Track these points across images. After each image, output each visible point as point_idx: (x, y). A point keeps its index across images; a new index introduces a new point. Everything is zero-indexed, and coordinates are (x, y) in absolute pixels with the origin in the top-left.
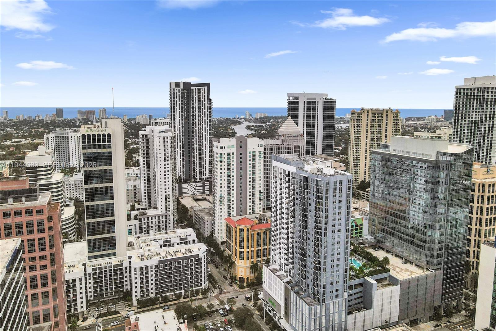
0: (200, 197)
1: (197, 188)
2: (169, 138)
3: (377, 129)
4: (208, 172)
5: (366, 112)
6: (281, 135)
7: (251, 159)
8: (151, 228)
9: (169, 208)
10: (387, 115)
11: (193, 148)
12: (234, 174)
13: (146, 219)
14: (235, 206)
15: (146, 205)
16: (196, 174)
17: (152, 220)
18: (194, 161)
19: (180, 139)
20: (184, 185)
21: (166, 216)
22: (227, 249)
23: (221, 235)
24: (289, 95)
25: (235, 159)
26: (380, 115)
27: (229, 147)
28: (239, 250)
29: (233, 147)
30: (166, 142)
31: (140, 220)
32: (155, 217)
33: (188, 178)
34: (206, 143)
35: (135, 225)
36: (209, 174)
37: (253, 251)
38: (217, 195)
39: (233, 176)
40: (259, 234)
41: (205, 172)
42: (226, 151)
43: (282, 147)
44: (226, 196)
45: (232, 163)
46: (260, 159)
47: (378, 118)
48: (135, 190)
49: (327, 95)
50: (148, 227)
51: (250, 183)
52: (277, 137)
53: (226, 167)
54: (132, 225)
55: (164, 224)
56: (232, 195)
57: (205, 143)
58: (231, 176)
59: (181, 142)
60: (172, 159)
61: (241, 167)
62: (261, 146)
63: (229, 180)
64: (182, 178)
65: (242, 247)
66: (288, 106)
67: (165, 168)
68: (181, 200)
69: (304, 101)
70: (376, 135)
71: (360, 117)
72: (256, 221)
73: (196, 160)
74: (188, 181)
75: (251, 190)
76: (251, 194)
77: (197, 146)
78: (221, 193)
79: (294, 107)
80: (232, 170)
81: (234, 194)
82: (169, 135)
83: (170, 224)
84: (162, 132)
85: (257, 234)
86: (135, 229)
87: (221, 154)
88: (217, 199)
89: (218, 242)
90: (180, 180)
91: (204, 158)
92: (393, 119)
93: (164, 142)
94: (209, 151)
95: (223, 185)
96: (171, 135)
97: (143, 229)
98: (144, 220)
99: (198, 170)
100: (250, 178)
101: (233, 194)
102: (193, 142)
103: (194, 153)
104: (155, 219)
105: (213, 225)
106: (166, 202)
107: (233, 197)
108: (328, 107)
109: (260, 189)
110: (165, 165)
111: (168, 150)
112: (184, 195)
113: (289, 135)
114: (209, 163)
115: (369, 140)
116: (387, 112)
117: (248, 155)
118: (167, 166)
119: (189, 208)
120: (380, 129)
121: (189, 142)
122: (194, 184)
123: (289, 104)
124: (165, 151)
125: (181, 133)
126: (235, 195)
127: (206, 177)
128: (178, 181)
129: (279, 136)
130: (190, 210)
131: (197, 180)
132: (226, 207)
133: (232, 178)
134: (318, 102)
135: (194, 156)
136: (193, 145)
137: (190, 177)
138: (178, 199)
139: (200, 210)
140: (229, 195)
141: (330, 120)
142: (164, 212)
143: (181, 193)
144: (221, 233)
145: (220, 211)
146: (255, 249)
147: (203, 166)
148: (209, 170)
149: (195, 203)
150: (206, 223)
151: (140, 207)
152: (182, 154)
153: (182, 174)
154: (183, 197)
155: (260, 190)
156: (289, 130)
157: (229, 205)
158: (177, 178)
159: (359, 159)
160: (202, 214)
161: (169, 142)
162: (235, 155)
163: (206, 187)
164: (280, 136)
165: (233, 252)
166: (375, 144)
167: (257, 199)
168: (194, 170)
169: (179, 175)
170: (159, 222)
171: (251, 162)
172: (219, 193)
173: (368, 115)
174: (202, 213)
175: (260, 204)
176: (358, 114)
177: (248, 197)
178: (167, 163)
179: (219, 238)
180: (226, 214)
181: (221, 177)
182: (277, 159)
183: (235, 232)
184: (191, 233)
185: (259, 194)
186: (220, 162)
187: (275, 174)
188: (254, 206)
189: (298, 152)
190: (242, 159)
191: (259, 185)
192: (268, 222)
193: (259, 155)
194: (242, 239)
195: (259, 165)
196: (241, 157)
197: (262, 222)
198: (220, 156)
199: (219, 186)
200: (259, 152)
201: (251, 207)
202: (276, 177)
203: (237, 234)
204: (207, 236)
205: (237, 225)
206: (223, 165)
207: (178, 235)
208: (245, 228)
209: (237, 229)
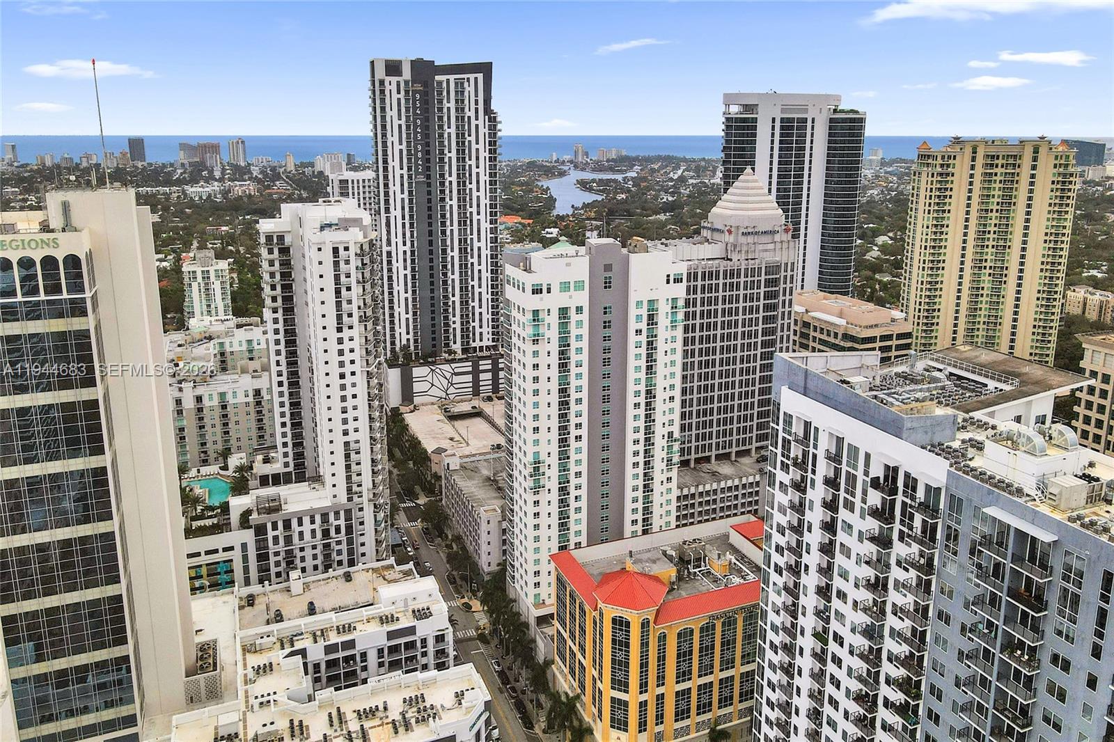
0: (465, 407)
1: (456, 379)
2: (353, 250)
3: (998, 204)
4: (487, 330)
5: (968, 151)
6: (720, 227)
7: (643, 326)
8: (299, 554)
9: (360, 486)
10: (1035, 159)
11: (444, 259)
12: (580, 381)
13: (280, 525)
14: (583, 493)
15: (286, 465)
16: (452, 337)
17: (301, 529)
18: (446, 297)
19: (404, 234)
20: (418, 372)
21: (348, 513)
22: (557, 658)
23: (537, 591)
24: (728, 99)
25: (585, 331)
26: (1011, 161)
27: (565, 287)
28: (609, 693)
29: (579, 285)
30: (342, 264)
31: (260, 530)
32: (312, 517)
33: (429, 349)
34: (482, 245)
35: (244, 546)
36: (491, 337)
37: (660, 698)
38: (521, 455)
39: (579, 389)
40: (685, 635)
41: (478, 330)
42: (553, 302)
43: (729, 268)
44: (554, 460)
45: (574, 344)
47: (1003, 170)
48: (259, 403)
49: (838, 98)
50: (289, 553)
51: (637, 412)
52: (705, 233)
53: (554, 360)
54: (231, 548)
55: (343, 536)
56: (573, 457)
57: (479, 245)
58: (572, 391)
59: (408, 243)
60: (363, 319)
61: (607, 355)
62: (678, 280)
63: (564, 404)
64: (412, 348)
65: (621, 684)
66: (723, 134)
67: (341, 353)
68: (409, 419)
69: (774, 119)
70: (994, 222)
71: (948, 166)
72: (668, 571)
73: (453, 296)
74: (429, 356)
75: (641, 436)
76: (641, 448)
77: (456, 253)
78: (536, 449)
79: (743, 135)
80: (574, 370)
81: (580, 453)
82: (354, 237)
83: (362, 535)
84: (330, 225)
85: (679, 635)
86: (245, 558)
87: (536, 313)
88: (521, 467)
89: (523, 610)
90: (407, 356)
91: (477, 290)
92: (1055, 171)
93: (336, 264)
94: (489, 268)
95: (543, 424)
96: (360, 238)
97: (272, 559)
98: (275, 527)
99: (458, 326)
100: (637, 394)
101: (578, 450)
102: (444, 241)
103: (445, 275)
104: (313, 522)
105: (506, 543)
106: (348, 467)
107: (578, 462)
108: (844, 135)
109: (671, 429)
110: (340, 341)
111: (349, 289)
112: (417, 400)
113: (750, 230)
114: (490, 304)
115: (972, 235)
116: (1036, 151)
117: (633, 312)
118: (347, 346)
119: (430, 452)
120: (1008, 202)
121: (431, 243)
122: (446, 367)
123: (728, 127)
124: (338, 292)
125: (407, 217)
126: (584, 456)
127: (481, 344)
128: (401, 360)
129: (714, 230)
130: (434, 458)
131: (457, 357)
132: (555, 497)
133: (574, 396)
134: (813, 122)
135: (445, 283)
136: (444, 251)
137: (434, 346)
138: (398, 415)
139: (463, 467)
140: (564, 456)
141: (846, 176)
142: (343, 498)
143: (408, 395)
144: (537, 585)
145: (531, 509)
146: (671, 688)
147: (473, 314)
148: (490, 323)
149: (448, 429)
150: (484, 527)
151: (269, 469)
152: (409, 277)
153: (411, 336)
154: (416, 408)
155: (670, 434)
156: (750, 213)
157: (563, 490)
158: (398, 348)
159: (938, 293)
160: (470, 487)
161: (355, 262)
162: (585, 317)
163: (482, 376)
164: (718, 230)
165: (582, 686)
166: (990, 250)
167: (659, 464)
168: (447, 325)
169: (404, 342)
170: (326, 533)
171: (643, 338)
172: (531, 449)
173: (974, 159)
174: (470, 478)
175: (669, 479)
176: (943, 157)
177: (630, 459)
178: (346, 334)
179: (530, 601)
180: (555, 521)
181: (536, 393)
182: (808, 386)
183: (595, 623)
184: (430, 599)
185: (666, 448)
186: (534, 341)
187: (796, 451)
188: (647, 488)
189: (774, 282)
190: (609, 327)
191: (668, 415)
192: (713, 571)
193: (670, 311)
194: (620, 656)
195: (668, 347)
196: (605, 322)
197: (689, 572)
198: (534, 320)
199: (531, 424)
200: (670, 300)
201: (640, 494)
202: (801, 464)
203: (601, 635)
204: (486, 570)
205: (600, 605)
206: (543, 354)
207: (383, 609)
208: (634, 618)
209: (601, 614)
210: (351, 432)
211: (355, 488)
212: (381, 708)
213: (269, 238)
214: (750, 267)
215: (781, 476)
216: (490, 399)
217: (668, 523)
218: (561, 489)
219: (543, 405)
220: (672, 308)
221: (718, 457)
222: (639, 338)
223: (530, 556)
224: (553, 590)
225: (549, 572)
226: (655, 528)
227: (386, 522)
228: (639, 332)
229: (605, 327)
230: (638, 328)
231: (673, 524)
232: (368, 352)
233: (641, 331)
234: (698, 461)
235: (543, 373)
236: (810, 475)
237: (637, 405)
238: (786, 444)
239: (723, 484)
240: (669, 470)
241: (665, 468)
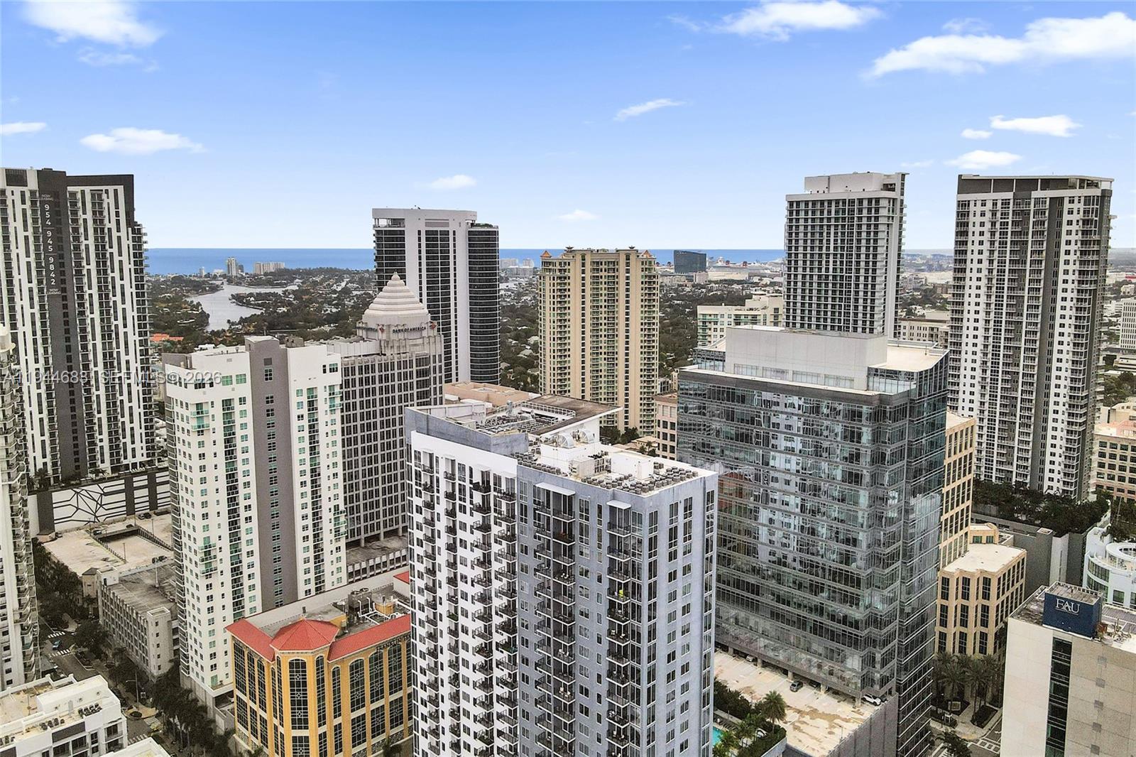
0: (120, 527)
1: (106, 500)
3: (605, 301)
4: (140, 446)
5: (578, 258)
6: (373, 326)
7: (305, 411)
9: (4, 607)
10: (627, 265)
12: (247, 467)
14: (256, 570)
16: (99, 456)
18: (90, 415)
19: (36, 351)
20: (58, 496)
22: (239, 726)
23: (214, 673)
24: (377, 214)
25: (249, 419)
26: (611, 266)
27: (227, 381)
28: (289, 732)
29: (242, 379)
33: (71, 470)
34: (131, 358)
36: (145, 452)
37: (338, 728)
38: (190, 543)
39: (246, 474)
40: (356, 668)
41: (129, 447)
42: (216, 395)
43: (383, 362)
44: (225, 543)
45: (239, 433)
46: (333, 411)
47: (606, 274)
49: (473, 213)
51: (304, 489)
52: (360, 333)
53: (221, 448)
56: (244, 537)
57: (127, 358)
58: (240, 476)
59: (42, 361)
60: (4, 431)
61: (272, 441)
62: (333, 370)
63: (232, 489)
64: (50, 471)
65: (300, 723)
66: (374, 245)
68: (52, 548)
69: (419, 232)
70: (603, 316)
71: (565, 270)
72: (342, 618)
73: (99, 412)
74: (72, 480)
75: (309, 511)
76: (309, 522)
77: (100, 368)
78: (206, 534)
79: (393, 246)
80: (240, 456)
81: (250, 533)
85: (352, 668)
87: (199, 406)
88: (191, 555)
89: (200, 695)
90: (45, 482)
91: (126, 405)
92: (643, 273)
95: (212, 509)
99: (106, 444)
100: (303, 473)
101: (249, 531)
102: (85, 357)
103: (88, 391)
105: (177, 637)
107: (250, 542)
108: (481, 245)
109: (336, 503)
112: (58, 528)
113: (400, 328)
114: (143, 418)
115: (588, 328)
116: (628, 259)
117: (294, 399)
119: (80, 575)
120: (612, 299)
122: (95, 488)
123: (378, 239)
125: (39, 333)
126: (255, 536)
127: (134, 460)
128: (36, 486)
129: (368, 330)
130: (87, 580)
131: (106, 476)
132: (228, 578)
133: (241, 480)
134: (454, 234)
135: (88, 399)
136: (86, 367)
137: (77, 468)
138: (38, 544)
139: (122, 581)
140: (235, 537)
141: (486, 281)
143: (47, 523)
144: (214, 667)
145: (204, 594)
146: (348, 716)
147: (124, 430)
148: (144, 438)
149: (101, 551)
150: (152, 630)
152: (44, 396)
153: (48, 460)
154: (57, 536)
155: (336, 507)
156: (399, 313)
157: (236, 570)
158: (32, 474)
159: (567, 377)
160: (130, 597)
162: (248, 406)
163: (137, 493)
164: (371, 329)
165: (264, 739)
166: (603, 339)
167: (327, 536)
168: (93, 444)
169: (40, 466)
171: (305, 423)
172: (200, 536)
173: (583, 265)
174: (131, 589)
175: (338, 549)
176: (560, 264)
177: (300, 534)
179: (207, 685)
180: (229, 601)
181: (203, 481)
182: (430, 428)
183: (273, 674)
184: (98, 697)
185: (333, 520)
186: (198, 432)
187: (425, 479)
188: (318, 559)
189: (426, 373)
190: (272, 415)
191: (333, 491)
192: (379, 613)
193: (328, 397)
194: (299, 696)
195: (329, 429)
196: (268, 411)
197: (358, 618)
198: (198, 413)
199: (199, 511)
200: (328, 388)
201: (311, 565)
202: (429, 488)
203: (280, 682)
204: (155, 674)
205: (278, 653)
206: (208, 443)
207: (45, 715)
208: (308, 658)
209: (279, 663)
214: (402, 360)
215: (417, 501)
216: (147, 516)
217: (339, 580)
218: (233, 570)
219: (211, 491)
220: (330, 394)
221: (387, 534)
222: (301, 423)
223: (206, 640)
224: (231, 669)
225: (226, 652)
226: (328, 586)
227: (35, 645)
228: (300, 417)
229: (268, 415)
230: (300, 414)
231: (345, 581)
232: (9, 466)
233: (302, 416)
234: (368, 540)
235: (209, 461)
236: (436, 494)
237: (303, 484)
238: (418, 475)
239: (391, 556)
240: (338, 540)
241: (333, 538)
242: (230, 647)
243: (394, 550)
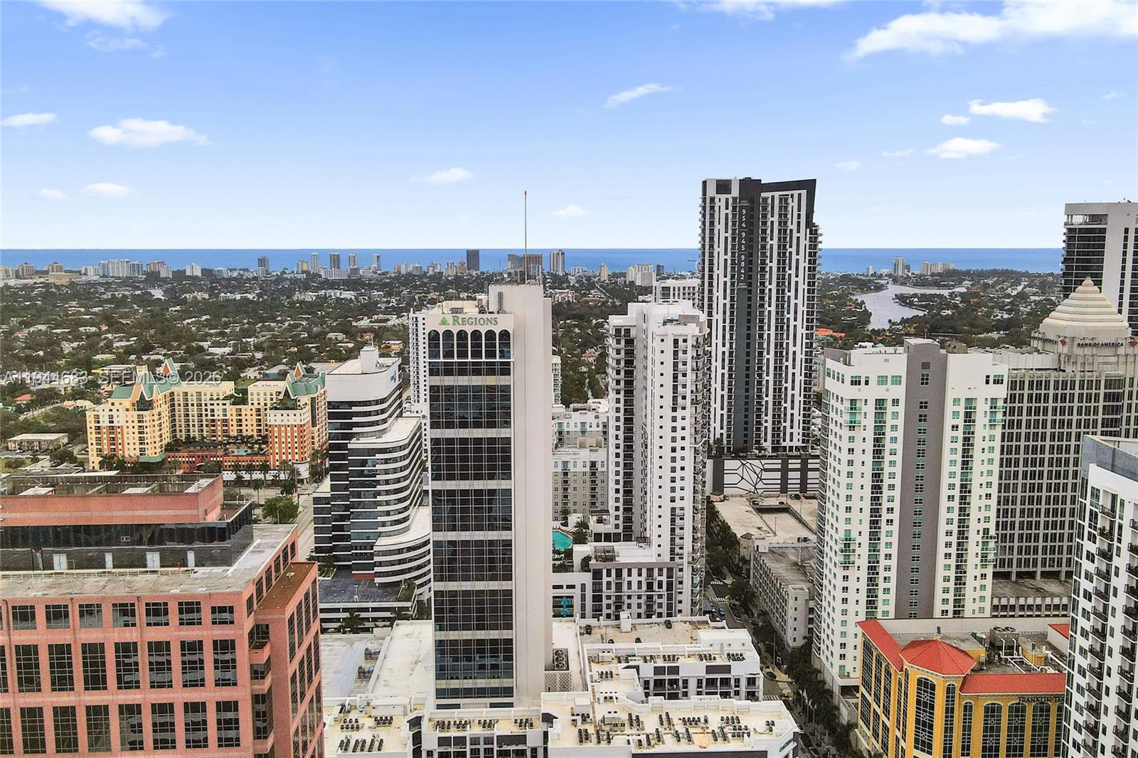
0: (773, 502)
1: (765, 475)
2: (691, 342)
4: (797, 431)
6: (1052, 337)
7: (960, 422)
8: (627, 601)
9: (681, 548)
11: (760, 362)
12: (894, 470)
13: (613, 572)
14: (893, 575)
15: (617, 526)
16: (763, 435)
17: (630, 579)
18: (760, 397)
19: (724, 337)
20: (730, 464)
21: (670, 570)
22: (861, 723)
23: (842, 662)
24: (1072, 210)
25: (900, 422)
27: (882, 380)
28: (911, 750)
29: (896, 380)
30: (680, 354)
31: (597, 575)
32: (640, 570)
33: (741, 444)
34: (798, 350)
35: (583, 586)
36: (801, 437)
38: (832, 532)
39: (892, 476)
40: (992, 711)
41: (788, 431)
42: (870, 393)
43: (1061, 379)
44: (865, 540)
45: (889, 434)
46: (992, 426)
48: (593, 474)
50: (619, 598)
51: (951, 504)
52: (1035, 343)
53: (869, 446)
54: (573, 587)
55: (664, 591)
56: (884, 539)
57: (794, 349)
58: (885, 477)
59: (727, 345)
60: (695, 402)
61: (921, 447)
62: (998, 381)
63: (877, 488)
64: (725, 442)
66: (1064, 245)
67: (674, 430)
68: (719, 507)
69: (1126, 229)
72: (981, 652)
73: (767, 396)
74: (740, 452)
75: (954, 528)
76: (954, 539)
77: (772, 356)
78: (848, 527)
79: (1088, 246)
80: (887, 458)
81: (891, 536)
82: (692, 330)
83: (681, 593)
84: (671, 321)
85: (987, 709)
86: (583, 597)
87: (853, 401)
88: (832, 543)
89: (828, 680)
90: (720, 450)
91: (790, 392)
93: (676, 353)
94: (803, 372)
95: (855, 504)
96: (697, 333)
97: (605, 602)
98: (609, 575)
99: (769, 425)
100: (952, 486)
101: (889, 534)
102: (761, 345)
103: (760, 376)
104: (640, 575)
105: (812, 617)
106: (673, 530)
107: (889, 545)
109: (987, 525)
110: (674, 420)
111: (684, 375)
112: (727, 491)
113: (1087, 342)
114: (802, 406)
117: (949, 408)
118: (679, 424)
119: (739, 536)
121: (748, 345)
122: (756, 462)
123: (1070, 238)
124: (675, 377)
125: (728, 321)
126: (895, 539)
127: (791, 444)
128: (714, 452)
129: (1045, 341)
130: (742, 542)
131: (767, 453)
132: (864, 574)
133: (887, 481)
135: (760, 383)
136: (761, 354)
137: (746, 442)
138: (709, 503)
139: (772, 551)
140: (874, 536)
142: (666, 557)
143: (719, 486)
144: (842, 657)
145: (840, 583)
147: (785, 415)
148: (801, 425)
149: (756, 519)
150: (791, 603)
151: (601, 529)
152: (726, 376)
153: (724, 431)
154: (725, 498)
155: (986, 531)
156: (1089, 324)
157: (873, 569)
158: (711, 441)
160: (778, 568)
161: (691, 353)
162: (901, 409)
163: (791, 475)
164: (1050, 341)
165: (885, 746)
167: (972, 560)
168: (759, 423)
169: (718, 436)
170: (650, 586)
171: (960, 434)
172: (842, 527)
174: (777, 561)
175: (984, 576)
177: (942, 550)
178: (679, 413)
179: (835, 671)
180: (863, 597)
181: (850, 474)
182: (1116, 463)
183: (900, 684)
184: (744, 648)
185: (980, 544)
186: (850, 427)
187: (1102, 522)
188: (960, 581)
189: (1118, 397)
190: (925, 420)
191: (983, 512)
192: (1025, 661)
193: (988, 410)
194: (924, 717)
195: (987, 444)
196: (921, 416)
197: (1000, 659)
198: (852, 409)
199: (843, 503)
200: (989, 400)
201: (951, 585)
202: (1107, 535)
203: (906, 694)
204: (791, 645)
205: (907, 665)
206: (858, 439)
207: (702, 648)
208: (940, 682)
209: (907, 675)
210: (677, 499)
211: (677, 550)
212: (702, 720)
213: (618, 331)
214: (1086, 379)
215: (1089, 546)
216: (797, 497)
217: (982, 610)
218: (870, 568)
219: (856, 487)
220: (991, 408)
221: (1044, 575)
222: (955, 433)
223: (837, 628)
224: (859, 664)
225: (855, 646)
226: (968, 612)
227: (701, 587)
228: (955, 427)
229: (920, 420)
230: (955, 424)
231: (988, 612)
232: (696, 432)
233: (957, 427)
234: (1019, 575)
235: (858, 457)
236: (1116, 543)
237: (951, 498)
238: (1094, 516)
239: (1048, 601)
240: (984, 566)
241: (979, 564)
242: (859, 642)
243: (1053, 595)
